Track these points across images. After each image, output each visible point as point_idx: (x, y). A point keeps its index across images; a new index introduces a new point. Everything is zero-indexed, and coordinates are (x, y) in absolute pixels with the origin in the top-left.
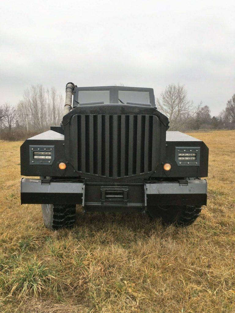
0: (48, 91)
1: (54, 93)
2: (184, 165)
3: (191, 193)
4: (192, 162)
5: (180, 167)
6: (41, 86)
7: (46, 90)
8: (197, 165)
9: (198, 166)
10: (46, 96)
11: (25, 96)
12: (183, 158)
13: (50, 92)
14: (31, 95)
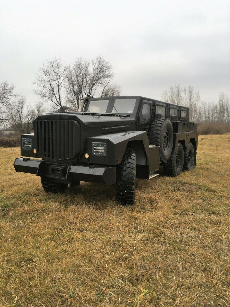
0: (185, 90)
1: (191, 92)
2: (97, 155)
3: (94, 174)
4: (102, 153)
5: (95, 156)
6: (179, 85)
7: (183, 89)
8: (104, 156)
9: (106, 157)
10: (183, 94)
11: (163, 97)
12: (100, 150)
13: (188, 91)
14: (168, 95)
